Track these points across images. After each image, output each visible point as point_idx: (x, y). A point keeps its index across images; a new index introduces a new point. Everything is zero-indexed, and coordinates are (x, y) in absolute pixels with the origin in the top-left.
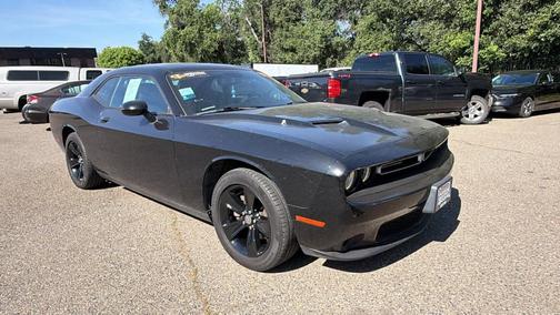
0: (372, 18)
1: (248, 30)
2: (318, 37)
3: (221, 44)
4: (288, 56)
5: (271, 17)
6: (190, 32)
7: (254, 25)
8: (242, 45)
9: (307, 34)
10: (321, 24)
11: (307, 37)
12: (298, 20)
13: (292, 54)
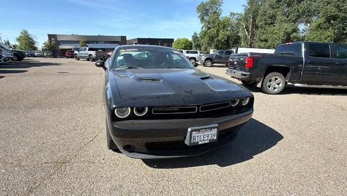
0: (321, 20)
1: (243, 29)
2: (282, 33)
3: (229, 37)
4: (262, 44)
5: (257, 22)
6: (213, 31)
7: (247, 27)
8: (239, 38)
9: (275, 31)
10: (285, 25)
11: (275, 33)
12: (271, 23)
13: (265, 43)
